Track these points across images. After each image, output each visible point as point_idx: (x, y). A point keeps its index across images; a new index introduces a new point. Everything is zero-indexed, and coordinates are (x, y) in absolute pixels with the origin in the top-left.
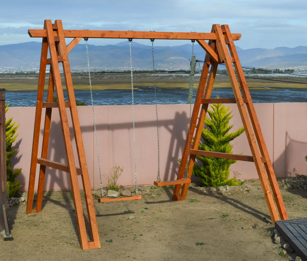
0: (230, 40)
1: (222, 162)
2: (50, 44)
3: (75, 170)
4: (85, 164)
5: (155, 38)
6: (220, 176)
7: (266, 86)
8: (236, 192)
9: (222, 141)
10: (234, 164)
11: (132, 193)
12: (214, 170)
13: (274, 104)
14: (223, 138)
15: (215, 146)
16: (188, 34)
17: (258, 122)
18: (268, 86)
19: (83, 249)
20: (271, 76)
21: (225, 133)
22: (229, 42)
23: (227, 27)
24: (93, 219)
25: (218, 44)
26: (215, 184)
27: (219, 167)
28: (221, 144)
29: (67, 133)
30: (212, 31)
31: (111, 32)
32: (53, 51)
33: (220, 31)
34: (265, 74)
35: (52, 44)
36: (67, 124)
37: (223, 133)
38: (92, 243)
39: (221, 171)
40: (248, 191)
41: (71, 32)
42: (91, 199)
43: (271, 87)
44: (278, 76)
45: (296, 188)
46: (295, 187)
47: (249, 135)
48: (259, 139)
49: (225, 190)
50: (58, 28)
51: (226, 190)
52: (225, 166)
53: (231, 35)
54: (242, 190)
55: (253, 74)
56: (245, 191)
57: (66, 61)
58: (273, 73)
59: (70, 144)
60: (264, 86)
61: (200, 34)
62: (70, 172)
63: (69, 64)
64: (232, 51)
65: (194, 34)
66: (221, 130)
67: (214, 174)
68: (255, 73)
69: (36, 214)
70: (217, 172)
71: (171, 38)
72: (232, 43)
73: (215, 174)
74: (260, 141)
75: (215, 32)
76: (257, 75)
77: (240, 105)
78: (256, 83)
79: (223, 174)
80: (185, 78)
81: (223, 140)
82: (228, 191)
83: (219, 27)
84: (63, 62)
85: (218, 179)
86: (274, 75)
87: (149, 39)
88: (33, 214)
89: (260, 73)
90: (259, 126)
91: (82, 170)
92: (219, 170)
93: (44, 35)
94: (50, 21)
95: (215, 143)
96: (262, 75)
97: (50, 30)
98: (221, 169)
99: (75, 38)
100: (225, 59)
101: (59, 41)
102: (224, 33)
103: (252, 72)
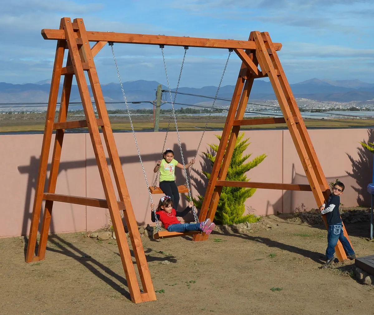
0: (273, 50)
1: (239, 196)
2: (72, 48)
3: (117, 204)
4: (127, 196)
5: (190, 45)
6: (236, 212)
7: (196, 126)
8: (258, 230)
9: (238, 173)
10: (249, 198)
11: (141, 234)
12: (229, 206)
13: (283, 131)
14: (239, 168)
15: (230, 178)
16: (226, 41)
17: (312, 145)
18: (198, 126)
19: (135, 303)
20: (200, 116)
21: (241, 162)
22: (271, 52)
23: (268, 35)
24: (144, 265)
25: (258, 55)
26: (231, 221)
27: (235, 202)
28: (236, 176)
29: (102, 157)
30: (250, 40)
31: (140, 36)
32: (76, 56)
33: (261, 39)
34: (194, 113)
35: (74, 47)
36: (101, 146)
37: (238, 163)
38: (145, 294)
39: (237, 206)
40: (270, 228)
41: (94, 34)
42: (139, 239)
43: (201, 128)
44: (207, 115)
45: (319, 224)
46: (318, 222)
47: (304, 160)
48: (315, 164)
49: (245, 227)
50: (79, 28)
51: (248, 227)
52: (241, 201)
53: (272, 44)
54: (264, 227)
55: (181, 113)
56: (267, 228)
57: (92, 69)
58: (202, 113)
59: (107, 171)
60: (194, 126)
61: (238, 42)
62: (110, 206)
63: (97, 73)
64: (275, 63)
65: (232, 41)
66: (236, 160)
67: (229, 210)
68: (183, 113)
69: (39, 262)
70: (232, 207)
71: (207, 45)
72: (275, 53)
73: (231, 210)
74: (316, 166)
75: (254, 40)
76: (185, 115)
77: (291, 125)
78: (186, 123)
79: (239, 209)
80: (111, 118)
81: (239, 171)
82: (250, 229)
83: (259, 34)
84: (88, 70)
85: (234, 215)
86: (203, 115)
87: (183, 47)
88: (36, 263)
89: (189, 113)
90: (313, 149)
91: (124, 204)
92: (235, 206)
93: (62, 37)
94: (69, 19)
95: (230, 174)
96: (191, 115)
97: (70, 30)
98: (237, 204)
99: (98, 41)
100: (269, 72)
101: (81, 43)
102: (265, 42)
103: (180, 112)
